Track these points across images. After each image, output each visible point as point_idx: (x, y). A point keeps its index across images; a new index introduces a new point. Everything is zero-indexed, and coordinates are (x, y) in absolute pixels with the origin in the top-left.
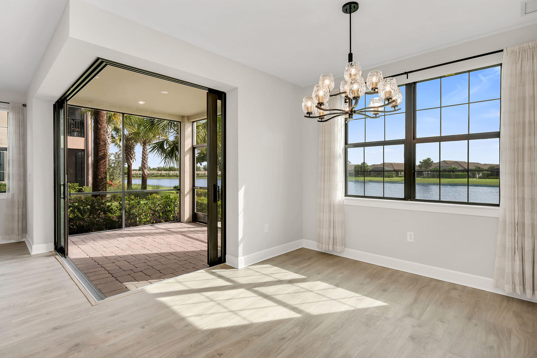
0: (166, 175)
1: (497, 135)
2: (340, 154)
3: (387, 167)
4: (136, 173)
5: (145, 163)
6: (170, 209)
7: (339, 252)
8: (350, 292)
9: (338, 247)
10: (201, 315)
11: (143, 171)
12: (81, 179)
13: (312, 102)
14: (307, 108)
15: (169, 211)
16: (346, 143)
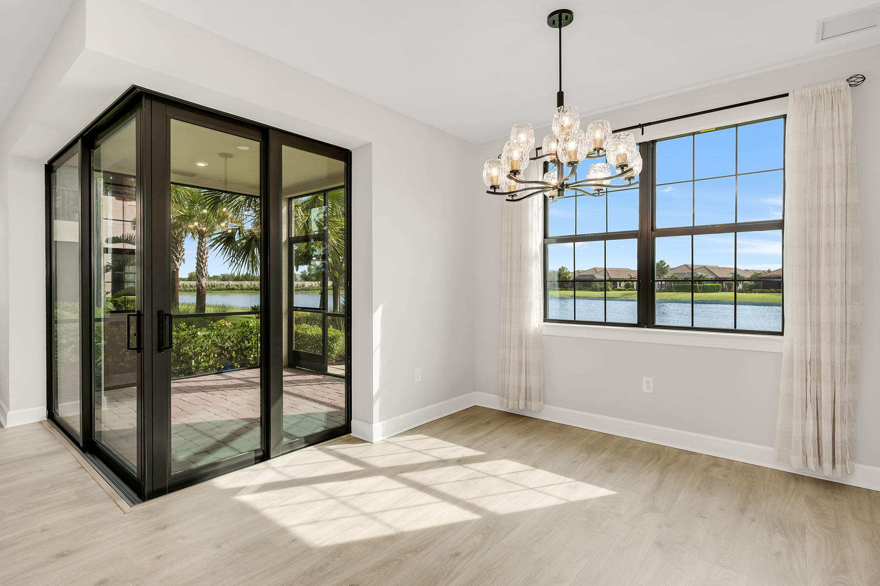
0: (236, 287)
1: (780, 225)
2: (536, 253)
3: (599, 274)
4: (183, 285)
5: (203, 267)
6: (250, 344)
7: (535, 411)
8: (556, 476)
9: (532, 404)
10: (317, 522)
11: (199, 281)
13: (500, 169)
14: (492, 179)
15: (246, 348)
16: (545, 236)
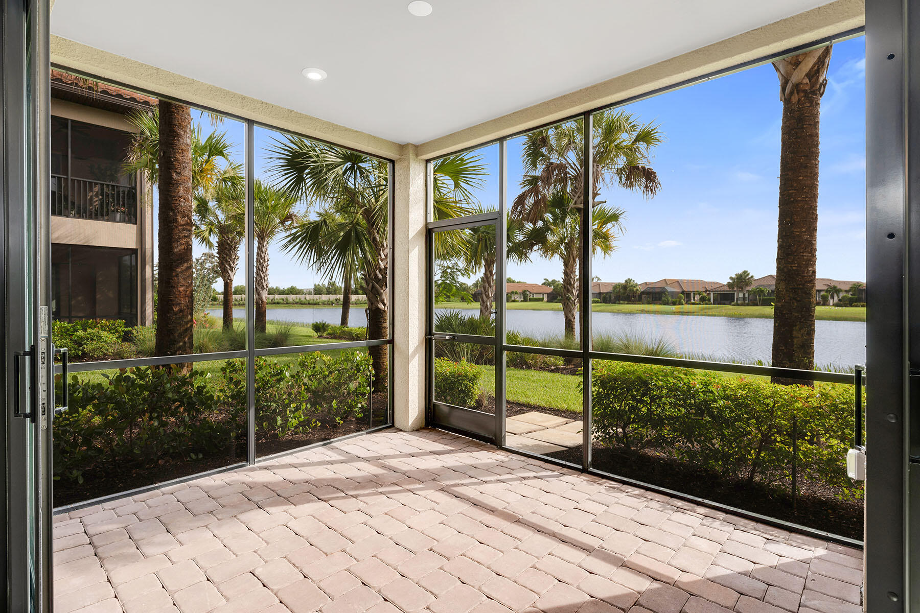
0: (282, 301)
3: (670, 287)
5: (263, 276)
11: (259, 294)
12: (129, 310)
